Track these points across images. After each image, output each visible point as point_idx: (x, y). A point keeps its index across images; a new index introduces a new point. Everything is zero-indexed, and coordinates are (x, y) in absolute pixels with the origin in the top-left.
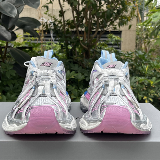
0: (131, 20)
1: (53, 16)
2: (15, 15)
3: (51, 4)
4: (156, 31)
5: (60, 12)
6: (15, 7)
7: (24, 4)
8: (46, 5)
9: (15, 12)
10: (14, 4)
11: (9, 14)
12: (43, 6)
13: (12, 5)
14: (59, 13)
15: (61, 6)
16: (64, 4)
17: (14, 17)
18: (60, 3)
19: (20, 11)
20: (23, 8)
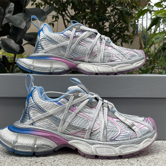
2: (24, 26)
3: (57, 22)
6: (24, 20)
8: (52, 23)
9: (24, 24)
10: (23, 18)
11: (19, 26)
13: (22, 18)
16: (68, 25)
17: (23, 28)
18: (65, 23)
19: (28, 28)
20: (30, 24)
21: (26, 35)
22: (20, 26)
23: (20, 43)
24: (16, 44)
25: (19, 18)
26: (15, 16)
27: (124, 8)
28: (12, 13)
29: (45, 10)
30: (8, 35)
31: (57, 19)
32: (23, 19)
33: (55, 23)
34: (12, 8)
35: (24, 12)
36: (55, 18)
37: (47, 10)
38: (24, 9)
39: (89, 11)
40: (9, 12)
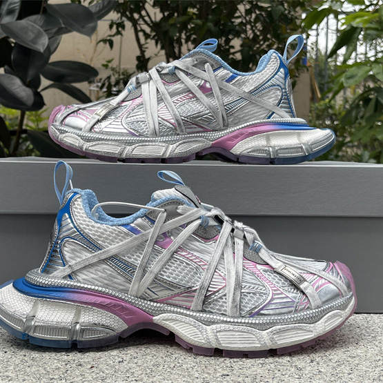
1: (122, 71)
3: (119, 36)
5: (138, 58)
6: (45, 31)
7: (63, 26)
8: (108, 38)
9: (44, 41)
10: (41, 27)
11: (32, 44)
12: (100, 41)
13: (38, 27)
14: (136, 62)
15: (140, 46)
16: (147, 43)
17: (42, 51)
18: (138, 40)
19: (52, 49)
20: (58, 41)
21: (48, 67)
22: (34, 46)
23: (33, 84)
24: (24, 88)
25: (32, 26)
26: (24, 22)
27: (277, 6)
28: (17, 14)
29: (93, 10)
30: (6, 67)
31: (120, 29)
32: (41, 30)
33: (116, 39)
34: (17, 3)
35: (45, 12)
36: (115, 27)
37: (98, 9)
38: (43, 5)
39: (195, 11)
40: (10, 12)
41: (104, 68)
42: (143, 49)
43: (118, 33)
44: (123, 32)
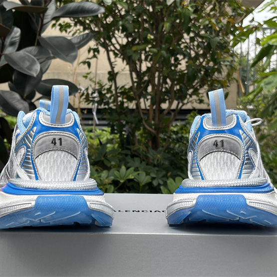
0: (228, 86)
1: (97, 81)
2: (37, 72)
3: (95, 59)
4: (270, 109)
5: (109, 73)
6: (38, 60)
7: (52, 55)
8: (87, 60)
9: (37, 68)
10: (35, 56)
12: (81, 63)
13: (33, 57)
14: (107, 76)
15: (111, 63)
16: (116, 61)
17: (35, 75)
18: (109, 59)
19: (44, 70)
21: (41, 83)
22: (29, 72)
24: (22, 101)
25: (28, 56)
26: (22, 52)
27: (214, 38)
28: (17, 46)
29: (75, 41)
30: (10, 82)
31: (96, 53)
32: (35, 59)
33: (93, 61)
34: (17, 37)
35: (39, 44)
36: (92, 52)
37: (79, 40)
40: (12, 44)
41: (84, 79)
42: (113, 66)
43: (95, 56)
44: (98, 56)
